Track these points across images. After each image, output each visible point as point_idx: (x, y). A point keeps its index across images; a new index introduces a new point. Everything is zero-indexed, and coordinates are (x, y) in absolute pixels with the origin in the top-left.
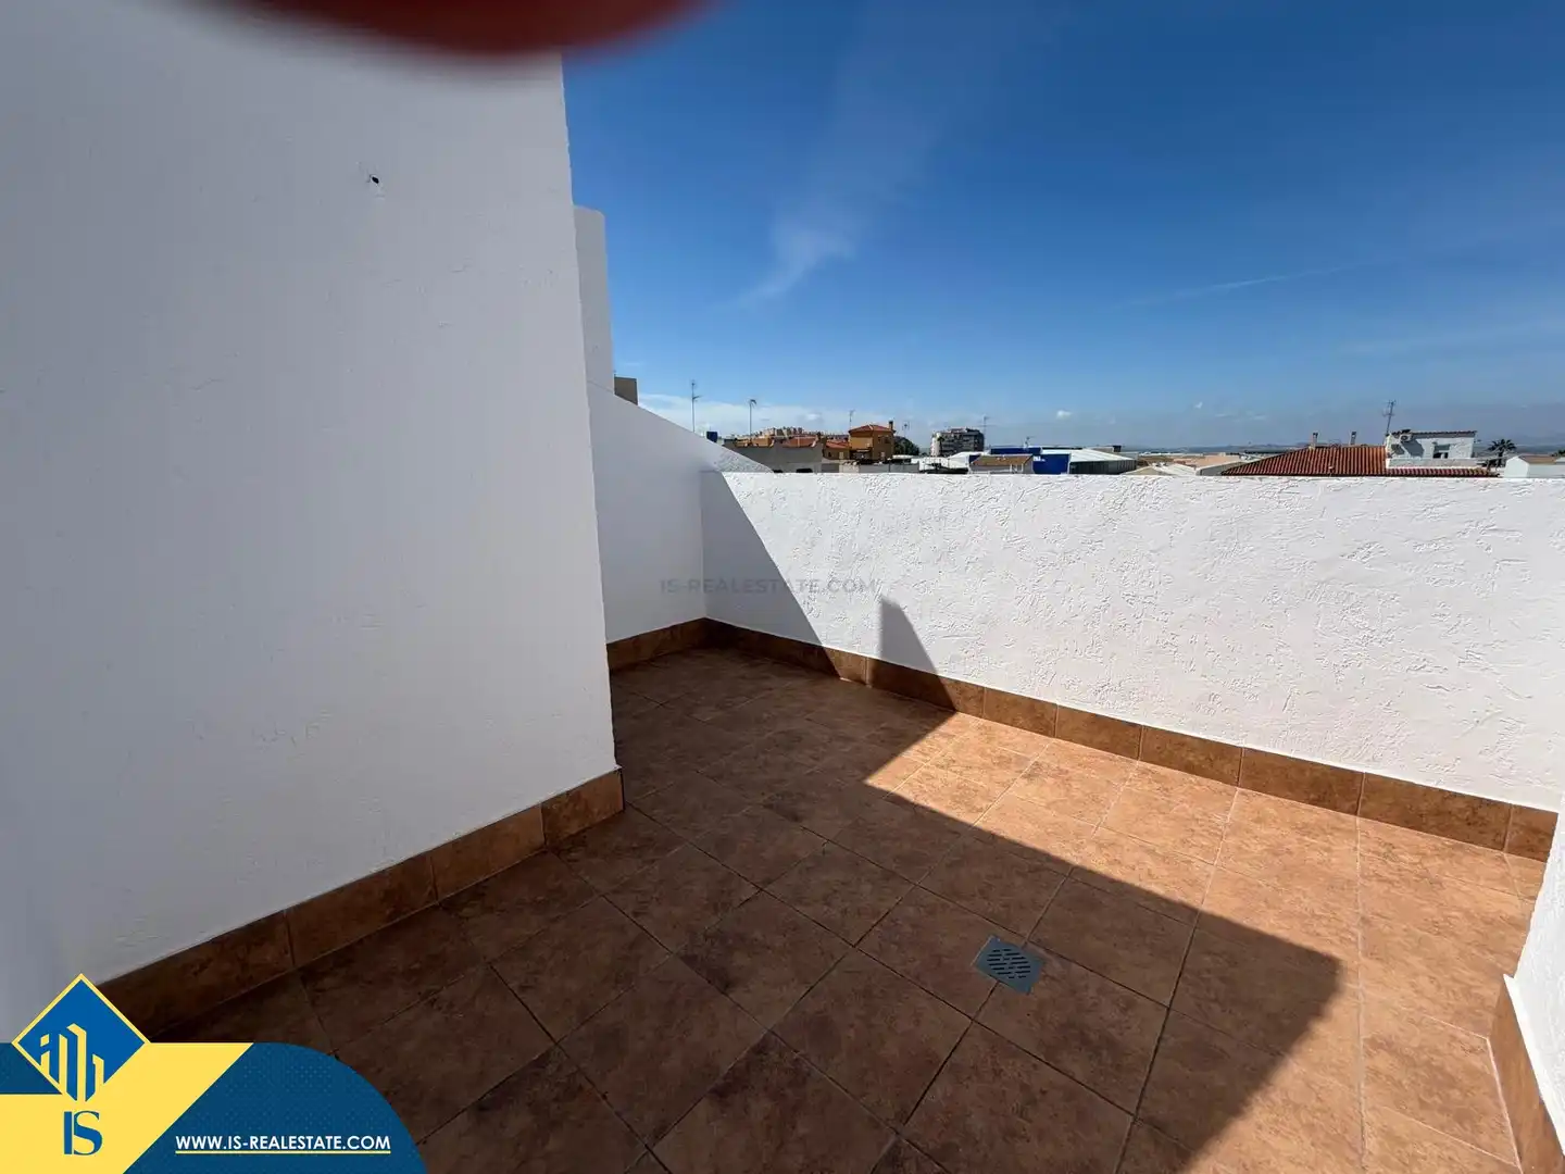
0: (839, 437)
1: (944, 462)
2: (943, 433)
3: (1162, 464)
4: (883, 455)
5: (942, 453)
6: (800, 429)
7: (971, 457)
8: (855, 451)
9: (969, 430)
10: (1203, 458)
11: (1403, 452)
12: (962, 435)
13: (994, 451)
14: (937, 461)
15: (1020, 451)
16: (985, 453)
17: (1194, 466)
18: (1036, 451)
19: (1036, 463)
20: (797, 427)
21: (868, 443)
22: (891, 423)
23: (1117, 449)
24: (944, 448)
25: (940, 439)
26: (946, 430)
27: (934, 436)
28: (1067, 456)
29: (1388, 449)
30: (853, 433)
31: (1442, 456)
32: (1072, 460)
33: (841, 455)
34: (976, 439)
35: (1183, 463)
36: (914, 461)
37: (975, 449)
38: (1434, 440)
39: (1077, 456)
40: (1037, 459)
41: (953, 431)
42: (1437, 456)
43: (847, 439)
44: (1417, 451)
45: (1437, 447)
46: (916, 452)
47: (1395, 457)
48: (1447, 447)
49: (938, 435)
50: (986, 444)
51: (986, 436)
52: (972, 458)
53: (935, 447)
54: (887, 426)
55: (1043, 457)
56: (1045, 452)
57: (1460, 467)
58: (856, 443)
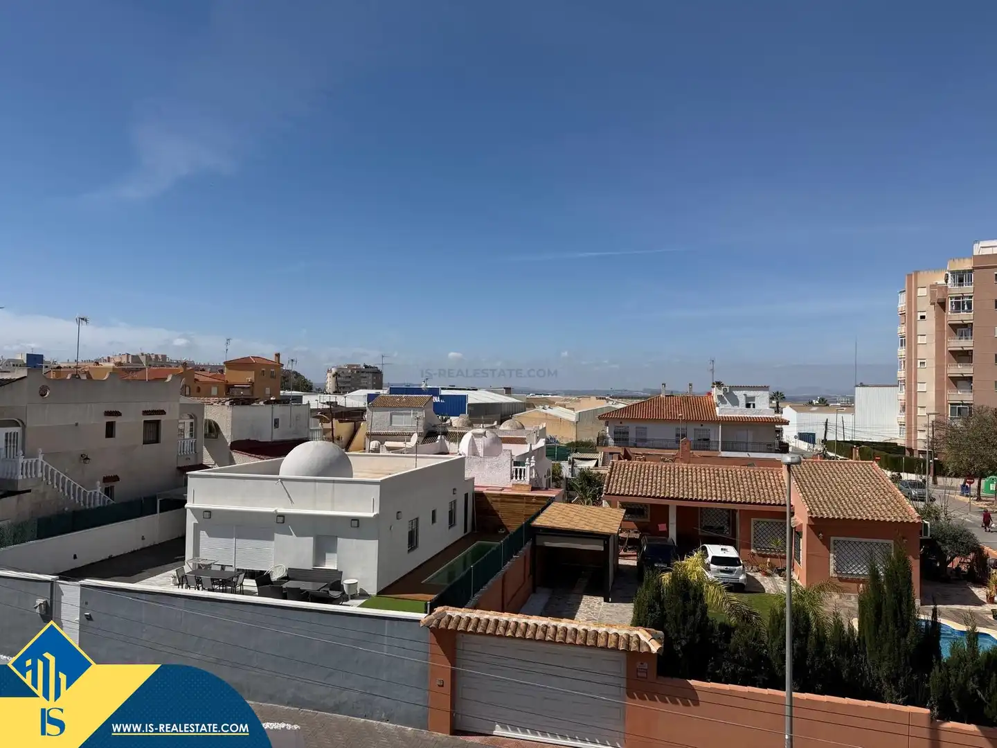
0: (214, 368)
1: (341, 400)
2: (339, 369)
3: (547, 406)
4: (268, 391)
5: (338, 391)
6: (164, 357)
7: (369, 395)
8: (232, 386)
9: (366, 367)
10: (579, 401)
11: (726, 403)
12: (359, 371)
13: (393, 391)
14: (333, 400)
15: (419, 391)
16: (384, 392)
17: (573, 409)
18: (434, 392)
19: (435, 404)
20: (160, 353)
21: (249, 377)
22: (278, 355)
23: (508, 391)
24: (340, 385)
25: (336, 375)
26: (343, 364)
27: (329, 371)
28: (465, 397)
29: (715, 400)
30: (231, 365)
31: (752, 406)
32: (470, 401)
33: (214, 391)
34: (373, 376)
35: (564, 406)
36: (305, 399)
37: (374, 387)
38: (744, 392)
39: (474, 398)
40: (436, 399)
41: (349, 366)
42: (748, 406)
43: (222, 371)
44: (735, 402)
45: (748, 399)
46: (308, 388)
47: (722, 406)
48: (753, 398)
49: (334, 371)
50: (385, 380)
51: (384, 373)
52: (370, 398)
53: (330, 384)
54: (273, 358)
55: (442, 397)
56: (443, 393)
57: (765, 416)
58: (233, 377)
